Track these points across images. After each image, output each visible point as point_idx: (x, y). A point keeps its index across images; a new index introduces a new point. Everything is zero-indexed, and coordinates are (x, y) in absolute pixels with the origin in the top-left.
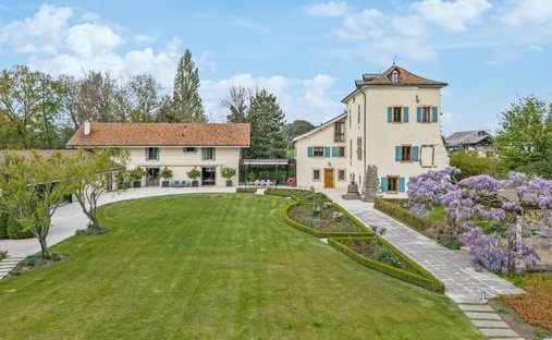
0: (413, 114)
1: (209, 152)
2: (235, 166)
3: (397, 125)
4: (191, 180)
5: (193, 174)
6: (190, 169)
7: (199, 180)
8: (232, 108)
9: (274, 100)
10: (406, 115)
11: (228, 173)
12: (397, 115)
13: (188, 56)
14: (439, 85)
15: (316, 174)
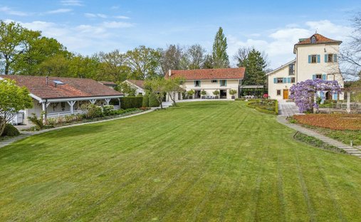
0: (322, 58)
1: (223, 83)
2: (237, 89)
3: (313, 64)
4: (215, 96)
5: (216, 93)
6: (214, 91)
7: (219, 95)
8: (239, 60)
9: (260, 54)
10: (319, 59)
11: (233, 93)
12: (314, 59)
13: (221, 31)
14: (339, 43)
15: (279, 92)
